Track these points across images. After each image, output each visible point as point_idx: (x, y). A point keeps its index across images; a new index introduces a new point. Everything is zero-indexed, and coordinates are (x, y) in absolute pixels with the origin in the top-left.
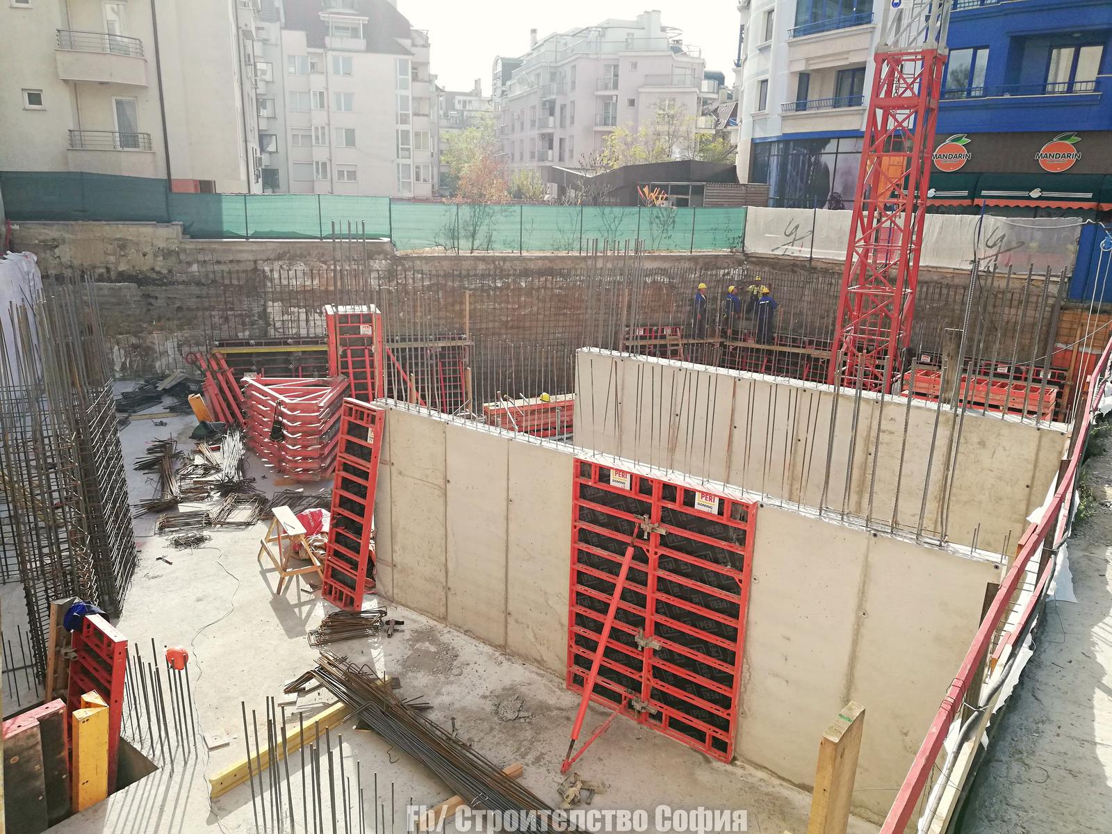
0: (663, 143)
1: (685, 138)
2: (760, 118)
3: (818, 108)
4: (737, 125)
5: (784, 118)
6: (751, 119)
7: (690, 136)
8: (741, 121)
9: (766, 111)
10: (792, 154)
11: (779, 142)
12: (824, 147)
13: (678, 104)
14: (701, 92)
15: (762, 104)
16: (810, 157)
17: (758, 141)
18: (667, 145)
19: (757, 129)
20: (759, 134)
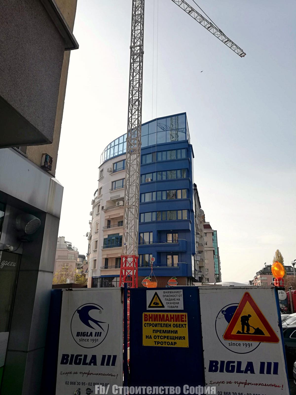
0: (63, 278)
1: (71, 276)
2: (94, 270)
3: (111, 268)
4: (88, 272)
5: (101, 271)
6: (92, 271)
7: (73, 276)
8: (89, 271)
9: (96, 269)
10: (104, 282)
11: (100, 278)
12: (113, 280)
13: (69, 265)
14: (77, 261)
15: (95, 267)
16: (109, 283)
17: (94, 278)
18: (65, 278)
19: (93, 274)
20: (94, 275)
